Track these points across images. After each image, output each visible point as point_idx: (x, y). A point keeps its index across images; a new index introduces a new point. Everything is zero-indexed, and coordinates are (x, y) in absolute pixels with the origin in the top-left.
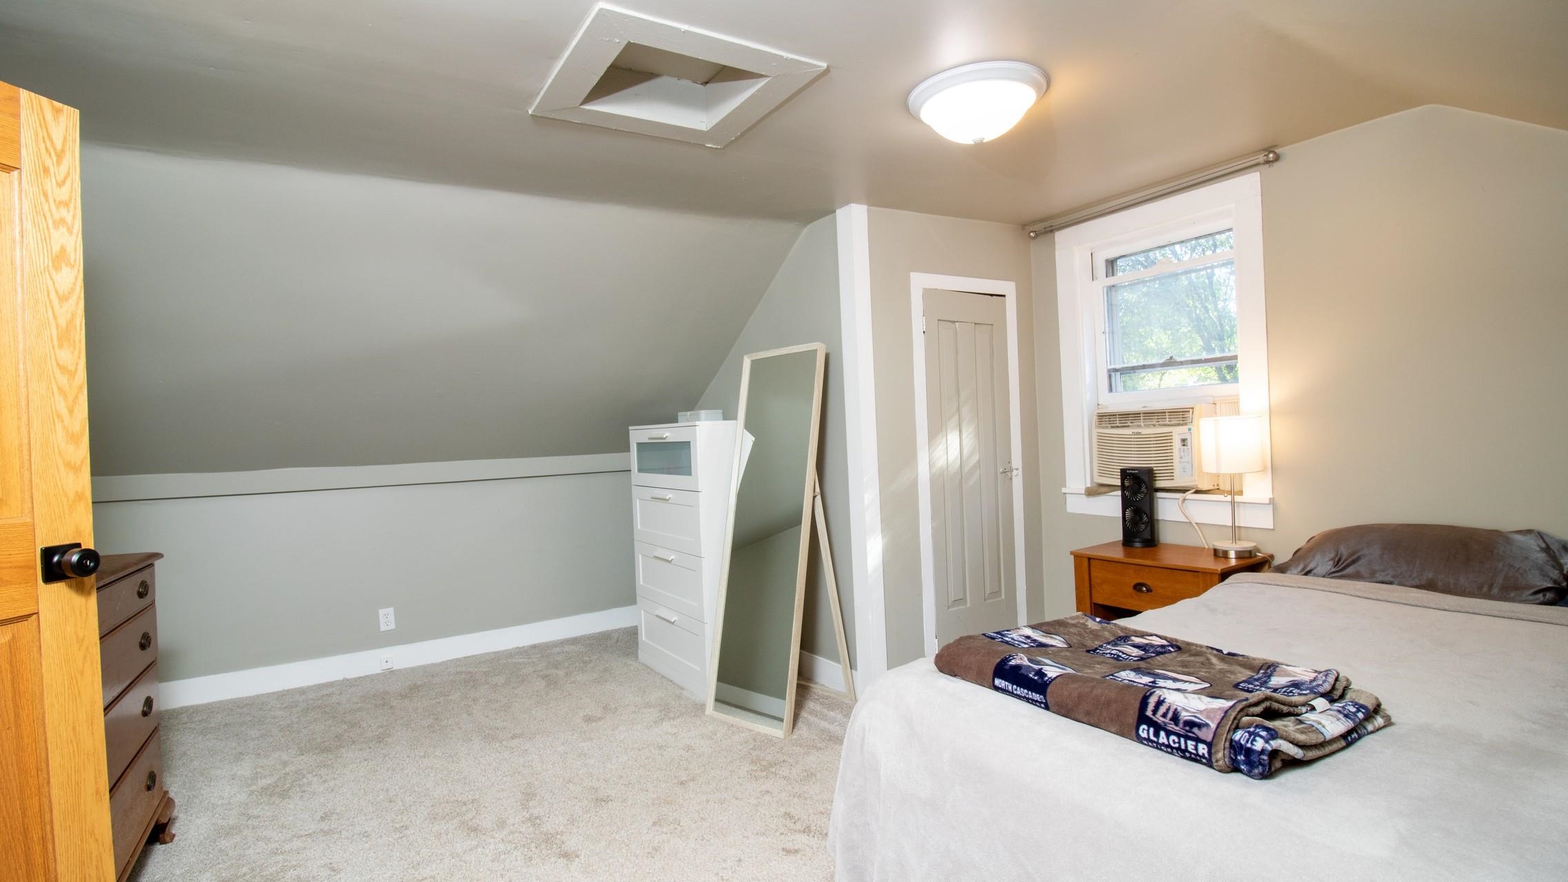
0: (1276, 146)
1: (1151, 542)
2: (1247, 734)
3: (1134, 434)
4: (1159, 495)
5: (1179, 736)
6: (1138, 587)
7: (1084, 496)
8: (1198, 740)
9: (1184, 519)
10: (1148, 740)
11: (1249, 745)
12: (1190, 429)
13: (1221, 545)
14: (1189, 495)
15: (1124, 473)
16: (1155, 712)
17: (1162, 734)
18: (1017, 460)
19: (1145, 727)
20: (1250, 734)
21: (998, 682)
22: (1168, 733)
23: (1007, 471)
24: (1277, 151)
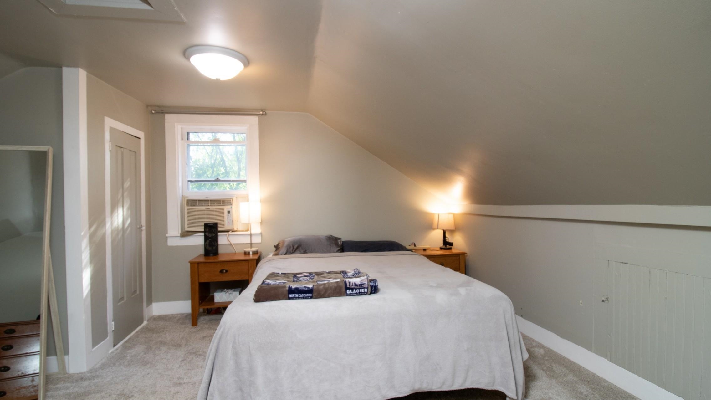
0: (266, 110)
1: (216, 253)
2: (373, 283)
3: (206, 209)
4: (219, 234)
5: (359, 289)
6: (221, 271)
7: (179, 237)
8: (364, 288)
9: (229, 243)
10: (350, 294)
11: (375, 285)
12: (231, 207)
13: (247, 250)
14: (230, 233)
15: (206, 225)
16: (350, 285)
17: (354, 290)
18: (143, 222)
19: (348, 290)
20: (374, 282)
21: (290, 296)
22: (356, 289)
23: (140, 228)
24: (266, 111)
